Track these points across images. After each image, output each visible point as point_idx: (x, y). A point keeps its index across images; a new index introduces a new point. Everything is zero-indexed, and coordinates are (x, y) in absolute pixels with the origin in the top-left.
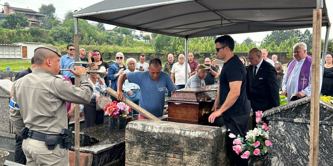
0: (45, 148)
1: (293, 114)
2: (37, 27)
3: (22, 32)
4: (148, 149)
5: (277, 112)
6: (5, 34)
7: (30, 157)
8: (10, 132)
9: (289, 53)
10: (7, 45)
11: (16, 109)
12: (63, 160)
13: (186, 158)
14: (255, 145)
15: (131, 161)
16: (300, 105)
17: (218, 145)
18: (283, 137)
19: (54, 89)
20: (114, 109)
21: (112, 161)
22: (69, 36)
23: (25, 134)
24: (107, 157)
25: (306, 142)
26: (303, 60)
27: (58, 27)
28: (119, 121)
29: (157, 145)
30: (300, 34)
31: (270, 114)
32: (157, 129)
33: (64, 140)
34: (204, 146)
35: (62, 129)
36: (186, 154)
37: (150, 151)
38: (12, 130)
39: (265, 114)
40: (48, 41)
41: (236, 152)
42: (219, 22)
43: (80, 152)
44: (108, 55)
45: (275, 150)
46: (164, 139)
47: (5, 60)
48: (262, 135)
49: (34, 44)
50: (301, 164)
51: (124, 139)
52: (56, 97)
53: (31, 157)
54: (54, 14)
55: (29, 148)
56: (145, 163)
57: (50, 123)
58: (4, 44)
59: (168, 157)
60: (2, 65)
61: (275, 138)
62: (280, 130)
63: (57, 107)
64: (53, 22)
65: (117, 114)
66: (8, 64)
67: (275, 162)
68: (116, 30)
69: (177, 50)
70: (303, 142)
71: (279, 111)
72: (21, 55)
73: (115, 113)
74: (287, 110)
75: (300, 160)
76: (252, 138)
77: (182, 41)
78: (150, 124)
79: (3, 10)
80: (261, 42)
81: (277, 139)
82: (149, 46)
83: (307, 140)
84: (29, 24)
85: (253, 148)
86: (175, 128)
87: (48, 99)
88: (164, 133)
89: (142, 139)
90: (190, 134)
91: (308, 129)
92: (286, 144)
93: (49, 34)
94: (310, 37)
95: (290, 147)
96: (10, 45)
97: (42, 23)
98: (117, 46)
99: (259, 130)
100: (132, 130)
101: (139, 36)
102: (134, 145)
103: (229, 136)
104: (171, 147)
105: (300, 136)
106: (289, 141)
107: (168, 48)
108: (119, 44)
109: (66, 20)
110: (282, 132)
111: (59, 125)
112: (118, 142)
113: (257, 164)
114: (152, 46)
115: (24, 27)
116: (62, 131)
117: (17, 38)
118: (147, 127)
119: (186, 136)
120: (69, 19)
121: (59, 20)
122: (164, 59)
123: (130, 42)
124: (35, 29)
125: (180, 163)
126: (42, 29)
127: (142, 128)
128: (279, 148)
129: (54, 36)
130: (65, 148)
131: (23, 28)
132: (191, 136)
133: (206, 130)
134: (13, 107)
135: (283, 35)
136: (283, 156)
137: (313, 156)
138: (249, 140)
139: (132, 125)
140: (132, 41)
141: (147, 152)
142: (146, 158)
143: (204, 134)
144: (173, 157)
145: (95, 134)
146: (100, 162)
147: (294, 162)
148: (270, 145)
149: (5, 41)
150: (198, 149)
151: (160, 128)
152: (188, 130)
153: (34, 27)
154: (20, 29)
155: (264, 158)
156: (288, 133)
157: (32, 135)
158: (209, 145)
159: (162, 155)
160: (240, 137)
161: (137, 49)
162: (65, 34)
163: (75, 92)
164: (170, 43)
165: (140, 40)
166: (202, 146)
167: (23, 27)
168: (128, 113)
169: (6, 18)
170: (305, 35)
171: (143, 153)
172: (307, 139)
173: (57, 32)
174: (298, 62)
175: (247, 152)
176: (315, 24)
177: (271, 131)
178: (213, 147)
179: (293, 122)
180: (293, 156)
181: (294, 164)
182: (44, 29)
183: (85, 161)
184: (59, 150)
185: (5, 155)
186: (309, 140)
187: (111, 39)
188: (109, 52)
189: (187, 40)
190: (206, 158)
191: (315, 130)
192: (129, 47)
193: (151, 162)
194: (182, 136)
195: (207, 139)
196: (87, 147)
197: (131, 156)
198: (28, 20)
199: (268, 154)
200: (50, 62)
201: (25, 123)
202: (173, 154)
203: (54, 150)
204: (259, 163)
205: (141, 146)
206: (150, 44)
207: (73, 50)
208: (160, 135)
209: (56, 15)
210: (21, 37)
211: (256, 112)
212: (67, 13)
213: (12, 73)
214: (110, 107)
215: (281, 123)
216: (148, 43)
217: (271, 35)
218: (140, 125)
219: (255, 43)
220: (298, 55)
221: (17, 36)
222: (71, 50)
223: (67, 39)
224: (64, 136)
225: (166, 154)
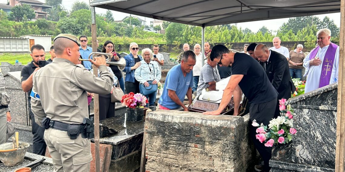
0: (68, 138)
1: (318, 101)
2: (44, 19)
3: (29, 25)
4: (168, 139)
5: (302, 100)
6: (12, 27)
7: (52, 147)
8: (27, 125)
9: (307, 41)
10: (14, 38)
11: (37, 99)
12: (86, 149)
13: (208, 147)
14: (279, 133)
15: (151, 152)
16: (326, 92)
17: (240, 135)
18: (308, 125)
19: (75, 78)
20: (131, 100)
21: (131, 152)
22: (77, 27)
23: (47, 124)
24: (126, 148)
25: (332, 129)
26: (327, 46)
27: (66, 18)
28: (136, 113)
29: (178, 135)
30: (318, 22)
31: (295, 102)
32: (177, 119)
33: (86, 130)
34: (226, 135)
35: (84, 119)
36: (207, 143)
37: (171, 141)
38: (29, 123)
39: (289, 102)
40: (55, 34)
41: (260, 141)
42: (239, 9)
43: (100, 143)
44: (118, 47)
45: (299, 139)
46: (185, 129)
47: (13, 54)
48: (286, 123)
49: (42, 36)
50: (327, 151)
51: (143, 130)
52: (76, 87)
53: (54, 147)
54: (60, 5)
55: (51, 138)
56: (165, 153)
57: (71, 112)
58: (11, 37)
59: (189, 147)
60: (10, 58)
61: (299, 126)
62: (304, 117)
63: (77, 96)
64: (60, 13)
65: (134, 105)
66: (16, 57)
67: (299, 151)
68: (125, 21)
69: (190, 40)
70: (329, 129)
71: (304, 98)
72: (28, 48)
73: (132, 105)
74: (312, 97)
75: (325, 148)
76: (276, 126)
77: (194, 31)
78: (170, 114)
79: (8, 1)
80: (277, 31)
81: (302, 126)
82: (160, 37)
83: (332, 128)
84: (35, 16)
85: (277, 137)
86: (196, 118)
87: (69, 89)
88: (184, 122)
89: (162, 129)
90: (211, 123)
91: (334, 116)
92: (311, 132)
93: (56, 26)
94: (330, 24)
95: (316, 135)
96: (17, 38)
97: (49, 15)
98: (127, 37)
99: (283, 118)
100: (152, 121)
101: (149, 27)
102: (154, 135)
103: (252, 124)
104: (192, 137)
105: (325, 124)
106: (314, 129)
107: (180, 39)
108: (129, 35)
109: (73, 11)
110: (306, 120)
111: (81, 115)
112: (137, 133)
113: (280, 152)
114: (164, 37)
115: (31, 19)
116: (84, 121)
117: (24, 31)
118: (167, 117)
119: (207, 125)
120: (77, 10)
121: (66, 11)
122: (176, 51)
123: (140, 33)
124: (42, 21)
125: (202, 153)
126: (49, 21)
127: (162, 118)
128: (304, 136)
129: (62, 28)
130: (87, 138)
131: (29, 21)
132: (213, 126)
133: (228, 119)
134: (34, 97)
135: (301, 23)
136: (308, 144)
137: (340, 142)
138: (272, 129)
139: (152, 116)
140: (142, 32)
141: (168, 142)
142: (167, 148)
143: (226, 123)
144: (194, 147)
145: (113, 126)
146: (120, 153)
147: (319, 149)
148: (295, 133)
149: (12, 34)
150: (220, 138)
151: (181, 118)
152: (210, 119)
153: (41, 19)
154: (27, 21)
155: (288, 146)
156: (313, 120)
157: (53, 125)
158: (231, 134)
159: (183, 144)
160: (263, 126)
161: (148, 40)
162: (73, 26)
163: (96, 82)
164: (182, 33)
165: (151, 31)
166: (225, 135)
167: (29, 19)
168: (145, 104)
169: (12, 10)
170: (324, 22)
171: (163, 143)
172: (333, 126)
173: (64, 23)
174: (320, 49)
175: (272, 140)
176: (342, 7)
177: (296, 118)
178: (235, 136)
179: (318, 109)
180: (318, 143)
181: (319, 152)
182: (51, 21)
183: (105, 152)
184: (81, 139)
185: (26, 147)
186: (335, 128)
187: (120, 30)
188: (119, 44)
189: (203, 29)
190: (229, 147)
191: (342, 116)
192: (140, 38)
193: (172, 152)
194: (203, 126)
195: (229, 128)
196: (106, 138)
197: (151, 146)
198: (35, 12)
199: (292, 142)
200: (70, 52)
201: (47, 113)
202: (194, 144)
203: (76, 140)
204: (283, 151)
205: (162, 136)
206: (161, 34)
207: (84, 41)
208: (181, 124)
209: (62, 6)
210: (28, 30)
211: (280, 100)
212: (74, 4)
213: (21, 67)
214: (127, 98)
215: (306, 111)
216: (159, 34)
217: (288, 23)
218: (160, 115)
219: (271, 32)
220: (322, 41)
221: (24, 28)
222: (82, 41)
223: (75, 31)
224: (86, 126)
225: (188, 144)
